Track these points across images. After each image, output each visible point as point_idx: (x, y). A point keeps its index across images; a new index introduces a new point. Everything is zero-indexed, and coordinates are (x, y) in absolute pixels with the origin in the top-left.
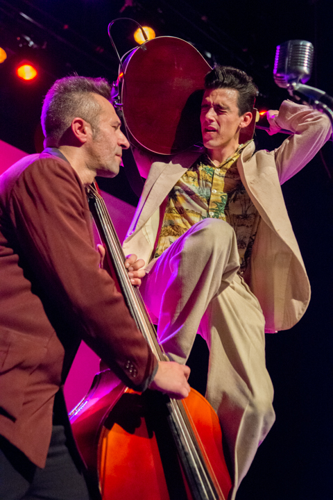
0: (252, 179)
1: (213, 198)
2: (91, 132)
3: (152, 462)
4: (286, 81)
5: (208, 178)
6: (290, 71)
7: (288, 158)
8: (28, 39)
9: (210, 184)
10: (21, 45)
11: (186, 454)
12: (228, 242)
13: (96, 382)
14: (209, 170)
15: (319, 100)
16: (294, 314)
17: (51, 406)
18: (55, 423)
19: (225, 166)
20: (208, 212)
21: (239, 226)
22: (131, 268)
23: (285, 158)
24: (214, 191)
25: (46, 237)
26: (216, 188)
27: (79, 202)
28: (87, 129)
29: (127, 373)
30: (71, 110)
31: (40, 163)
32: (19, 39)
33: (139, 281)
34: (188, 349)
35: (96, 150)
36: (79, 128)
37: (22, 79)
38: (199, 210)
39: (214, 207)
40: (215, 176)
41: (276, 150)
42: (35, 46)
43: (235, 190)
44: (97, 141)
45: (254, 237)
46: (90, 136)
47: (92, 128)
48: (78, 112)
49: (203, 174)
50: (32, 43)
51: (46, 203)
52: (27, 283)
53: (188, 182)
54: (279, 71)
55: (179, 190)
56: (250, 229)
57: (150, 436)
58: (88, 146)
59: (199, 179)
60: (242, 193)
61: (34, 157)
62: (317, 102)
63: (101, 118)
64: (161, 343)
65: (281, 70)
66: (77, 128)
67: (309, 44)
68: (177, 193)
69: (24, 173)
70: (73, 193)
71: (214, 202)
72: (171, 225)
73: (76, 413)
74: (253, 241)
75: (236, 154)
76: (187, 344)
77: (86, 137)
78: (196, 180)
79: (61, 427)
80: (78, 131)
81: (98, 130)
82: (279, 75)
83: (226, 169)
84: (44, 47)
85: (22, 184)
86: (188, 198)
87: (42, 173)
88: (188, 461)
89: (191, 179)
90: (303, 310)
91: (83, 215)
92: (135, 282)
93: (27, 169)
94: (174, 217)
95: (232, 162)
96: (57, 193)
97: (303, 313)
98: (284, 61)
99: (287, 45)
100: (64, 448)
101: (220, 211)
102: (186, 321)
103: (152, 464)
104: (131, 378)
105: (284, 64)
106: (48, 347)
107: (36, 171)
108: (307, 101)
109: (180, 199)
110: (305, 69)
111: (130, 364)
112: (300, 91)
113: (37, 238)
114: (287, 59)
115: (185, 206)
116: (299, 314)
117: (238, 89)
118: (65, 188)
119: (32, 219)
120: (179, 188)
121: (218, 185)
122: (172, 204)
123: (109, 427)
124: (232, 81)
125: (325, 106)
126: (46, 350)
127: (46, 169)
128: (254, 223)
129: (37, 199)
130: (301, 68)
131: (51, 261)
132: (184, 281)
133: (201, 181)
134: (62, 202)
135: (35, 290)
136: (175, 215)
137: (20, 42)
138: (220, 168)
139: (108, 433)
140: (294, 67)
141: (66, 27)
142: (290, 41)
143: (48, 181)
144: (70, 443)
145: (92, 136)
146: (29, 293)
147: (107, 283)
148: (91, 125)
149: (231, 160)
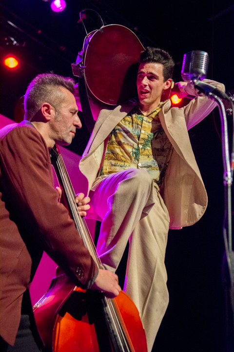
0: (169, 125)
1: (142, 136)
2: (54, 114)
3: (91, 341)
4: (190, 79)
5: (139, 122)
6: (193, 72)
7: (192, 113)
8: (13, 39)
9: (140, 127)
10: (7, 44)
11: (115, 336)
12: (148, 187)
13: (54, 283)
14: (140, 117)
15: (212, 92)
16: (196, 216)
17: (21, 302)
18: (23, 313)
19: (151, 115)
20: (138, 145)
21: (158, 156)
22: (80, 204)
23: (191, 112)
24: (143, 132)
25: (21, 180)
26: (144, 129)
27: (44, 156)
28: (52, 111)
29: (77, 276)
30: (43, 97)
31: (18, 130)
32: (6, 39)
33: (85, 213)
34: (117, 262)
35: (56, 127)
36: (46, 110)
37: (7, 67)
38: (132, 144)
39: (143, 142)
40: (143, 122)
41: (185, 107)
42: (18, 45)
43: (156, 132)
44: (57, 121)
45: (167, 164)
46: (53, 117)
47: (56, 111)
48: (48, 99)
49: (136, 120)
50: (15, 42)
51: (22, 156)
52: (7, 213)
53: (126, 124)
54: (185, 71)
55: (119, 130)
56: (165, 158)
57: (90, 323)
58: (51, 123)
59: (133, 123)
60: (161, 134)
61: (14, 125)
62: (211, 94)
63: (63, 105)
64: (99, 257)
65: (186, 70)
66: (45, 110)
67: (206, 54)
68: (117, 131)
69: (7, 136)
70: (41, 151)
71: (142, 139)
72: (112, 152)
73: (39, 306)
74: (167, 166)
75: (158, 108)
76: (117, 259)
77: (50, 117)
78: (131, 124)
79: (27, 316)
80: (45, 113)
81: (59, 113)
82: (185, 74)
83: (151, 117)
84: (24, 45)
85: (5, 143)
86: (125, 135)
87: (20, 137)
88: (116, 341)
89: (127, 123)
90: (202, 212)
91: (46, 166)
92: (82, 214)
93: (8, 133)
94: (114, 147)
95: (155, 113)
96: (30, 150)
97: (202, 215)
98: (189, 65)
99: (191, 54)
100: (29, 331)
101: (146, 145)
102: (118, 243)
103: (91, 342)
104: (80, 279)
105: (189, 67)
107: (15, 135)
108: (204, 93)
109: (119, 135)
110: (203, 70)
111: (79, 269)
112: (199, 86)
113: (15, 180)
114: (191, 64)
115: (122, 140)
116: (200, 215)
117: (163, 64)
118: (35, 147)
119: (12, 168)
120: (119, 128)
121: (145, 127)
122: (113, 139)
123: (63, 315)
124: (159, 58)
125: (216, 97)
126: (18, 260)
127: (22, 134)
128: (169, 154)
129: (16, 154)
130: (200, 70)
131: (25, 196)
132: (116, 214)
133: (134, 125)
134: (33, 156)
135: (12, 217)
136: (115, 146)
137: (7, 41)
138: (147, 116)
139: (61, 320)
140: (195, 69)
141: (40, 32)
142: (193, 51)
143: (25, 143)
144: (33, 327)
145: (55, 117)
146: (8, 219)
147: (63, 212)
148: (55, 109)
149: (155, 111)
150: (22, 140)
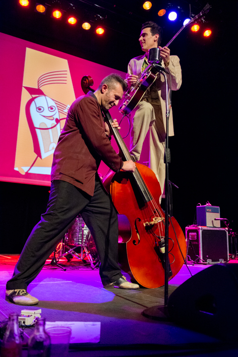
8: (99, 16)
10: (96, 19)
17: (94, 178)
18: (96, 181)
29: (112, 167)
31: (85, 99)
32: (95, 16)
79: (98, 183)
80: (103, 89)
84: (106, 18)
85: (79, 106)
87: (85, 103)
91: (99, 116)
103: (129, 191)
106: (91, 159)
107: (83, 102)
111: (113, 164)
123: (113, 182)
126: (90, 161)
127: (86, 101)
134: (92, 112)
141: (115, 6)
143: (87, 106)
144: (102, 186)
150: (86, 104)
